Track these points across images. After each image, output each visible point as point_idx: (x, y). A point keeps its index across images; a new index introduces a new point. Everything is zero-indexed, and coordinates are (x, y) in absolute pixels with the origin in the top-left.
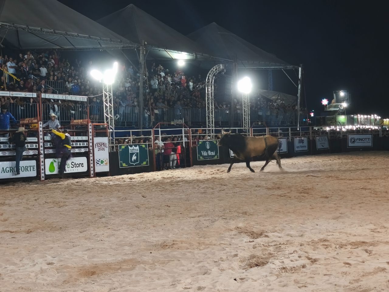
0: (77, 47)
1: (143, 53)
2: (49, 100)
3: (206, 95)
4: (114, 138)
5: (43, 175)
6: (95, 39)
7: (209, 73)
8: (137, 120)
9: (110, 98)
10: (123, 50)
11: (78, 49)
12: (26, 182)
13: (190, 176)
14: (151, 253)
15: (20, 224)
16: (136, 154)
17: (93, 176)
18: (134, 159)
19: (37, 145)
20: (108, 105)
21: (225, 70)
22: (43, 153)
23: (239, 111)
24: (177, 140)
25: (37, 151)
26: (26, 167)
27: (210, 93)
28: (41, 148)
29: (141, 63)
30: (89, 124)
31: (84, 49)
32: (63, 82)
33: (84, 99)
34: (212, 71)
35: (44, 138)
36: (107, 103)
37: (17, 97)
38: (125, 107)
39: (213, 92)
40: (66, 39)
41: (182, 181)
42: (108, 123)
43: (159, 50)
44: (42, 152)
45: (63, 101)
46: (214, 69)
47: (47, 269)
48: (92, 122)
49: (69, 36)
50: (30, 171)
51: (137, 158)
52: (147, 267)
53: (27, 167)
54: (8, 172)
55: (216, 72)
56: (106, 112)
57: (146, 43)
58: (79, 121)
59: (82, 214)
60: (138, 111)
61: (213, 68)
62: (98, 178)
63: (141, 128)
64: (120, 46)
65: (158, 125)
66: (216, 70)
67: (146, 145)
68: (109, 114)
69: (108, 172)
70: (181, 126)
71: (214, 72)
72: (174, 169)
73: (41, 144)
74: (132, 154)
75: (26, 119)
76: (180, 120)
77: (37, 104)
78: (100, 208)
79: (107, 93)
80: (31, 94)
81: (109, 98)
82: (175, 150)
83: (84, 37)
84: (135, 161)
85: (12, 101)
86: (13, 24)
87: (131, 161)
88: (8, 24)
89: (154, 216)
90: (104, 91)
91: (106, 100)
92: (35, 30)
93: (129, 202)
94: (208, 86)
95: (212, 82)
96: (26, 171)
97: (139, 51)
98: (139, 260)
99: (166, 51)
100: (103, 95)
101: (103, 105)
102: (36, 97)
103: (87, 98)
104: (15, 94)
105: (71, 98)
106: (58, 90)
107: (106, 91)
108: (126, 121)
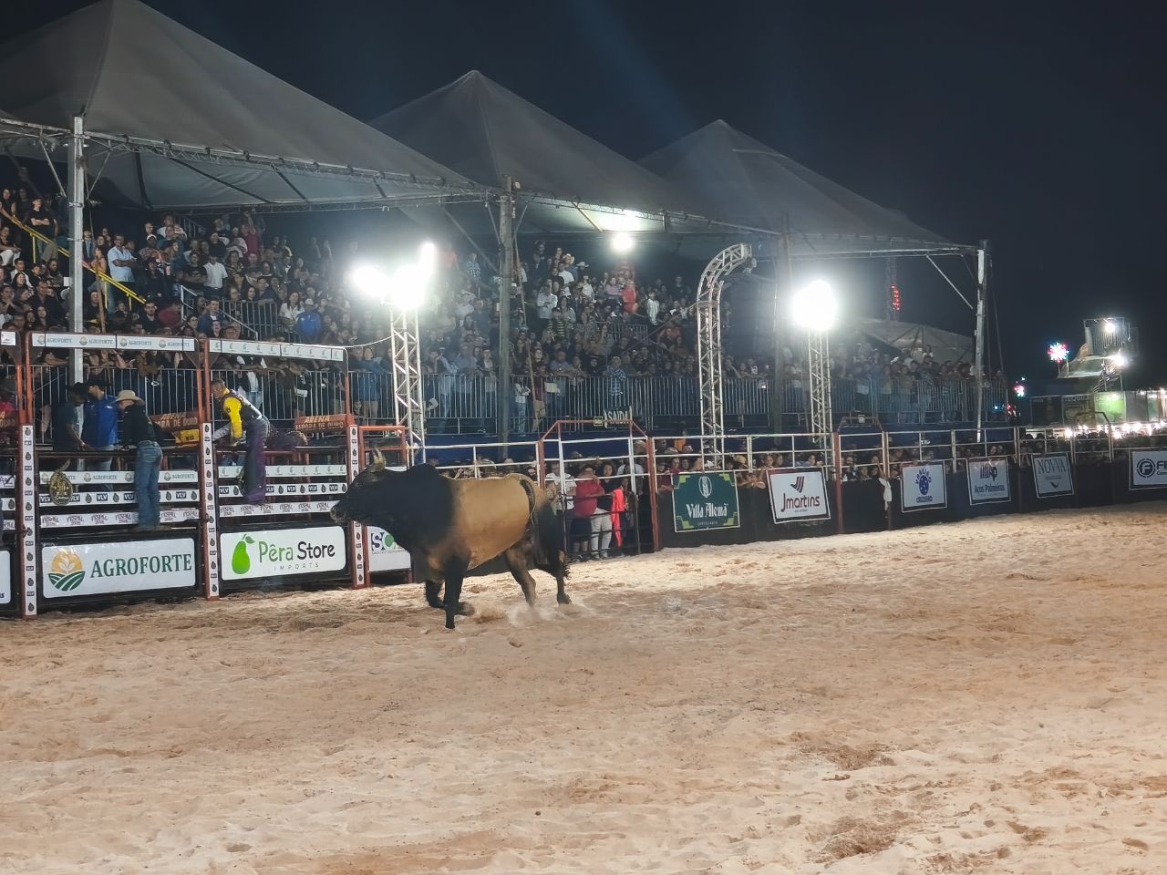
0: (313, 200)
1: (509, 215)
2: (232, 359)
3: (699, 336)
5: (213, 582)
6: (368, 176)
7: (706, 271)
8: (494, 414)
9: (412, 351)
10: (449, 207)
11: (316, 206)
12: (164, 603)
13: (653, 582)
14: (538, 814)
15: (149, 730)
17: (362, 582)
19: (197, 492)
20: (406, 372)
21: (754, 263)
22: (214, 518)
23: (797, 384)
24: (610, 472)
25: (197, 511)
26: (163, 557)
27: (709, 329)
28: (209, 503)
29: (502, 244)
30: (351, 429)
31: (333, 206)
32: (273, 305)
33: (335, 353)
34: (715, 264)
35: (216, 473)
36: (403, 365)
37: (137, 352)
38: (457, 376)
39: (719, 328)
40: (283, 177)
41: (629, 596)
42: (405, 423)
43: (558, 206)
44: (211, 513)
45: (274, 361)
46: (721, 257)
47: (229, 863)
48: (360, 422)
49: (290, 166)
50: (177, 570)
52: (527, 857)
53: (167, 559)
54: (112, 574)
55: (728, 267)
56: (399, 392)
57: (517, 185)
58: (322, 419)
59: (330, 697)
60: (493, 388)
61: (719, 255)
62: (377, 589)
63: (505, 438)
64: (440, 195)
65: (555, 429)
66: (727, 260)
68: (409, 398)
69: (407, 570)
70: (623, 430)
71: (721, 267)
72: (604, 558)
73: (209, 490)
75: (165, 416)
76: (621, 412)
77: (195, 372)
78: (385, 681)
79: (402, 334)
80: (179, 340)
81: (409, 350)
82: (605, 503)
83: (335, 171)
85: (122, 365)
86: (125, 136)
88: (109, 137)
89: (547, 703)
90: (392, 330)
91: (401, 357)
92: (189, 153)
94: (702, 310)
95: (714, 298)
96: (164, 570)
97: (496, 207)
98: (503, 836)
99: (576, 207)
100: (390, 341)
101: (392, 371)
102: (193, 350)
103: (344, 351)
104: (130, 343)
105: (298, 351)
106: (257, 329)
107: (399, 328)
108: (458, 416)
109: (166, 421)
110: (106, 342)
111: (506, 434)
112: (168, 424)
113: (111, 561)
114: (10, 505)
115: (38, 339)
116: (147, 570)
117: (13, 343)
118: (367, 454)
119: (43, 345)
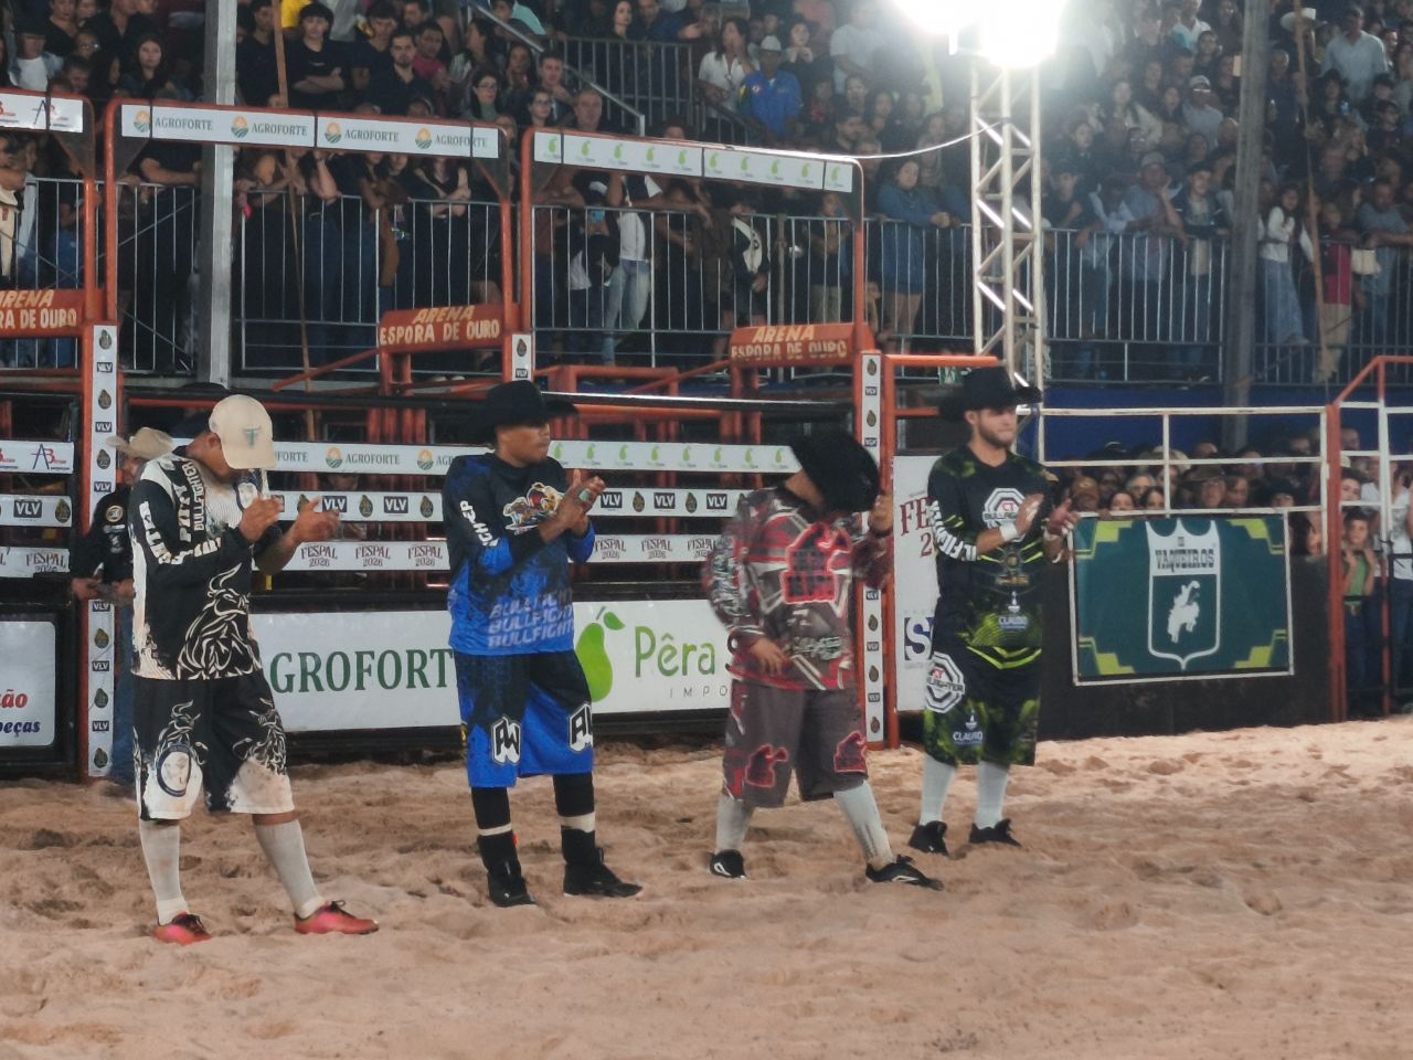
8: (1215, 333)
9: (1022, 171)
18: (1183, 627)
20: (1003, 223)
30: (866, 360)
32: (683, 54)
33: (831, 171)
36: (997, 205)
42: (998, 350)
45: (683, 187)
51: (1205, 619)
53: (418, 657)
54: (290, 688)
56: (986, 273)
58: (792, 333)
63: (1242, 394)
67: (1273, 522)
68: (1009, 290)
75: (422, 315)
79: (999, 129)
81: (1015, 170)
84: (1189, 641)
85: (327, 187)
87: (1163, 641)
90: (976, 120)
91: (994, 185)
93: (1154, 937)
100: (966, 146)
101: (969, 220)
102: (496, 156)
103: (855, 168)
104: (349, 134)
105: (744, 166)
106: (643, 108)
107: (991, 115)
108: (1126, 335)
109: (425, 325)
110: (291, 130)
111: (1243, 384)
112: (431, 334)
113: (289, 656)
114: (60, 512)
115: (134, 119)
116: (371, 681)
117: (77, 126)
118: (901, 423)
119: (146, 135)
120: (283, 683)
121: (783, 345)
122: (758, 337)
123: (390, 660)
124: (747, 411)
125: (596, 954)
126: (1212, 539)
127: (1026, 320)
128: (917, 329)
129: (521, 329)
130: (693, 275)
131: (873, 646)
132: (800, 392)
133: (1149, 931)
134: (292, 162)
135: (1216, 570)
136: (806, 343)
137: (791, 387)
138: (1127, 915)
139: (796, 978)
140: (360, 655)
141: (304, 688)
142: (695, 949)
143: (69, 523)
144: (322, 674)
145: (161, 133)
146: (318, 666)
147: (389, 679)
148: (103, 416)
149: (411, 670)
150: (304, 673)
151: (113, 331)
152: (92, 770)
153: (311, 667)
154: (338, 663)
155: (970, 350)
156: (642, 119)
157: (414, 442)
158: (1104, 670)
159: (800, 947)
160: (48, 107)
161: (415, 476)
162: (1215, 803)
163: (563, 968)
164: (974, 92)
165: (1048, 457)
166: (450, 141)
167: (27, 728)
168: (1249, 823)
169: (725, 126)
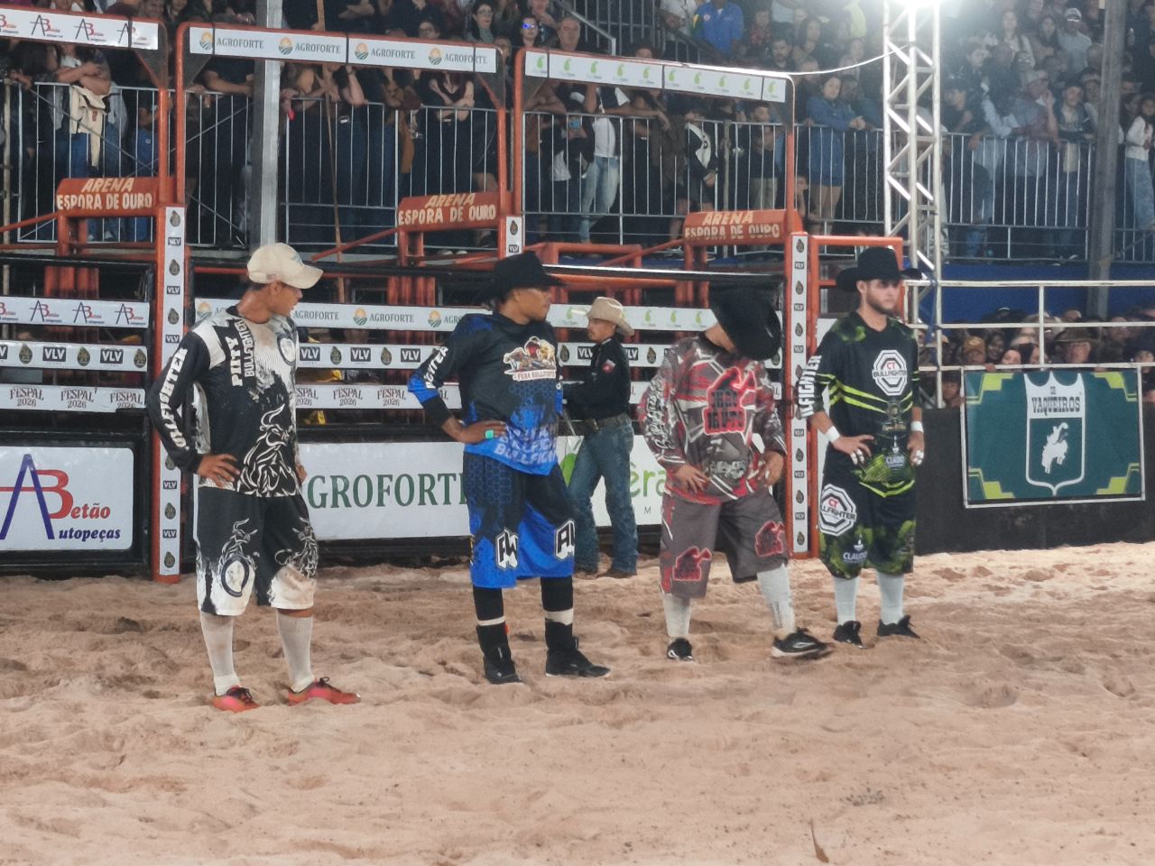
4: (935, 329)
9: (925, 86)
12: (420, 567)
16: (1065, 426)
17: (804, 548)
18: (1055, 460)
20: (909, 128)
26: (422, 477)
30: (795, 240)
33: (768, 84)
36: (904, 114)
42: (904, 233)
50: (447, 501)
51: (1073, 455)
53: (427, 480)
54: (323, 504)
56: (894, 169)
58: (735, 217)
59: (745, 770)
63: (1105, 270)
67: (1129, 375)
68: (913, 183)
74: (1043, 428)
75: (433, 201)
79: (906, 51)
81: (919, 84)
84: (1059, 472)
87: (1038, 472)
90: (887, 41)
91: (902, 97)
93: (1029, 714)
96: (422, 502)
100: (881, 62)
101: (881, 125)
102: (494, 71)
103: (788, 81)
104: (374, 52)
105: (697, 80)
106: (615, 32)
107: (900, 39)
108: (1009, 221)
109: (435, 209)
110: (328, 49)
111: (1105, 263)
112: (440, 216)
113: (323, 478)
114: (138, 359)
115: (200, 39)
116: (389, 499)
117: (153, 45)
118: (824, 292)
119: (210, 52)
120: (318, 501)
121: (728, 227)
122: (707, 221)
123: (405, 482)
124: (697, 281)
125: (572, 723)
126: (1078, 388)
127: (927, 207)
128: (838, 215)
129: (513, 212)
130: (655, 170)
131: (800, 474)
132: (741, 265)
133: (1025, 708)
134: (328, 74)
135: (1082, 414)
136: (746, 226)
137: (734, 261)
138: (1008, 696)
139: (734, 744)
140: (381, 478)
141: (335, 505)
142: (653, 719)
143: (145, 369)
144: (350, 493)
145: (221, 51)
146: (346, 487)
147: (405, 498)
148: (173, 282)
149: (423, 490)
150: (335, 492)
151: (181, 212)
152: (163, 570)
153: (341, 488)
154: (363, 484)
155: (881, 232)
156: (614, 41)
157: (426, 304)
158: (988, 496)
159: (738, 719)
160: (130, 29)
161: (426, 332)
162: (1079, 605)
163: (545, 734)
164: (886, 21)
165: (944, 321)
166: (457, 58)
167: (110, 534)
168: (1109, 621)
169: (682, 46)
